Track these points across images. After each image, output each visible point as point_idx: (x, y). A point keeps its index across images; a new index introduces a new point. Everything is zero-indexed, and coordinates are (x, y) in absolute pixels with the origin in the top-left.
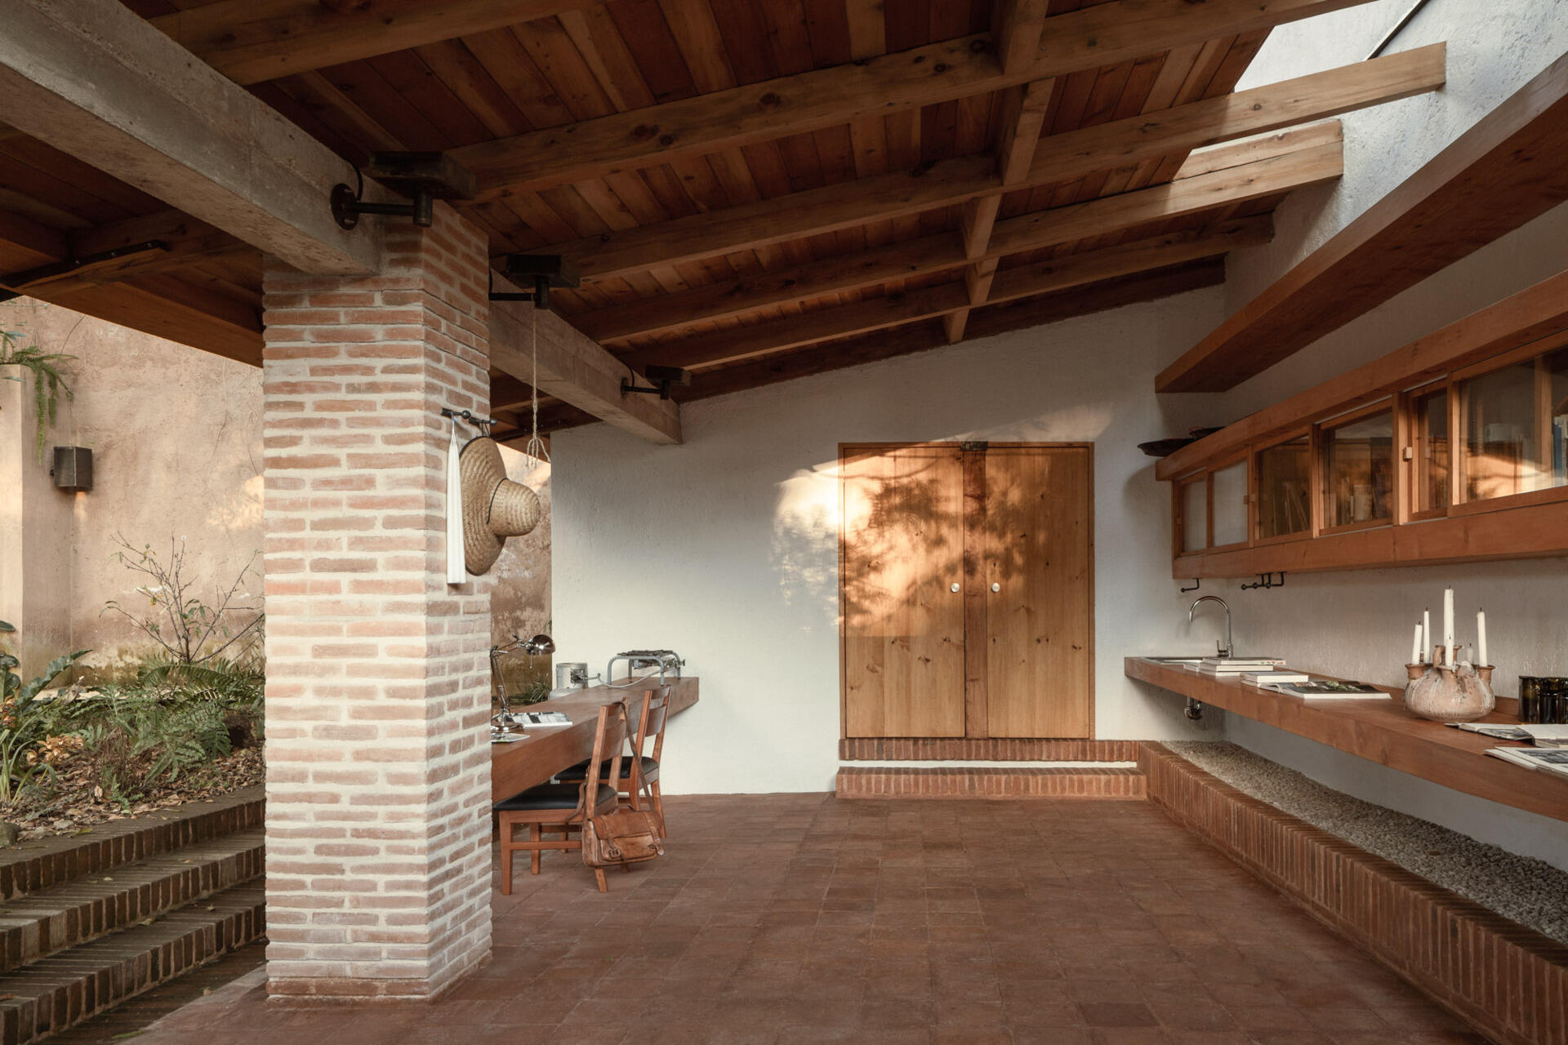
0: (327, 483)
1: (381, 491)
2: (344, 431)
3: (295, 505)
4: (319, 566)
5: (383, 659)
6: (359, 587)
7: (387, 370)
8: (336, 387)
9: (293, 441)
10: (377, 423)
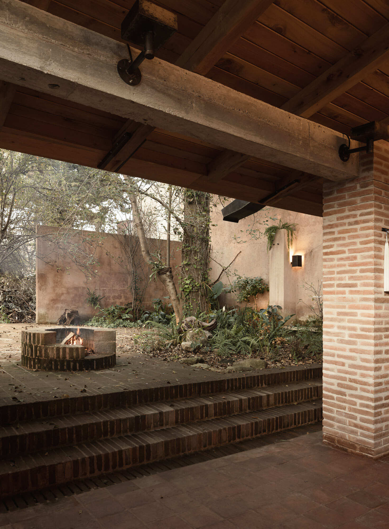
0: (342, 259)
1: (359, 260)
2: (347, 241)
3: (332, 267)
4: (339, 286)
5: (359, 318)
6: (351, 292)
7: (361, 215)
8: (345, 224)
9: (331, 246)
10: (357, 237)
